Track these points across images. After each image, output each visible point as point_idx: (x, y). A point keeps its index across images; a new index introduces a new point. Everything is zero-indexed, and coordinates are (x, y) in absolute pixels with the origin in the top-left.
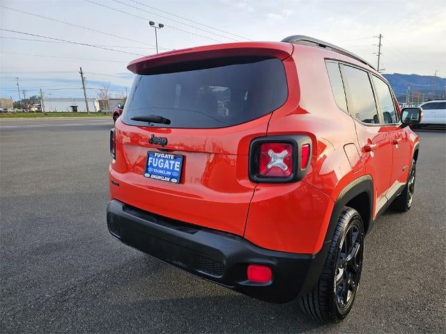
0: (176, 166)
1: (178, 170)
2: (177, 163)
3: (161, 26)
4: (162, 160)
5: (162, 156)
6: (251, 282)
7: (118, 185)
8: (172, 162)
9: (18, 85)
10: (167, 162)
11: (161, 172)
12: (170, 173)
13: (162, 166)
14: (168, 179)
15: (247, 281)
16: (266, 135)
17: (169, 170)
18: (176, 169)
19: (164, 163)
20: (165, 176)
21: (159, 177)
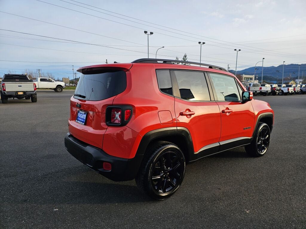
3: (151, 33)
5: (82, 112)
6: (104, 170)
9: (73, 70)
10: (83, 115)
11: (81, 120)
14: (82, 123)
15: (103, 169)
16: (112, 105)
17: (83, 119)
18: (85, 118)
21: (80, 122)
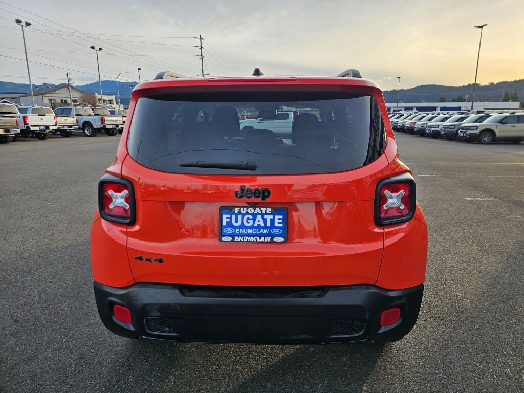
0: (276, 221)
1: (281, 225)
2: (277, 217)
4: (251, 217)
5: (251, 210)
7: (161, 261)
8: (269, 218)
10: (259, 217)
11: (250, 231)
12: (267, 231)
13: (251, 224)
14: (268, 239)
17: (265, 227)
18: (276, 225)
19: (254, 220)
20: (261, 236)
21: (251, 239)
